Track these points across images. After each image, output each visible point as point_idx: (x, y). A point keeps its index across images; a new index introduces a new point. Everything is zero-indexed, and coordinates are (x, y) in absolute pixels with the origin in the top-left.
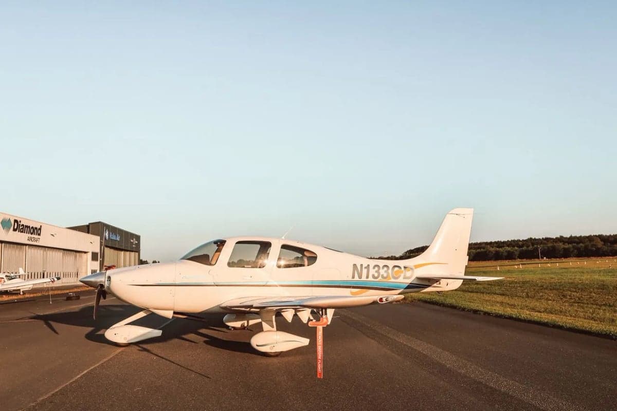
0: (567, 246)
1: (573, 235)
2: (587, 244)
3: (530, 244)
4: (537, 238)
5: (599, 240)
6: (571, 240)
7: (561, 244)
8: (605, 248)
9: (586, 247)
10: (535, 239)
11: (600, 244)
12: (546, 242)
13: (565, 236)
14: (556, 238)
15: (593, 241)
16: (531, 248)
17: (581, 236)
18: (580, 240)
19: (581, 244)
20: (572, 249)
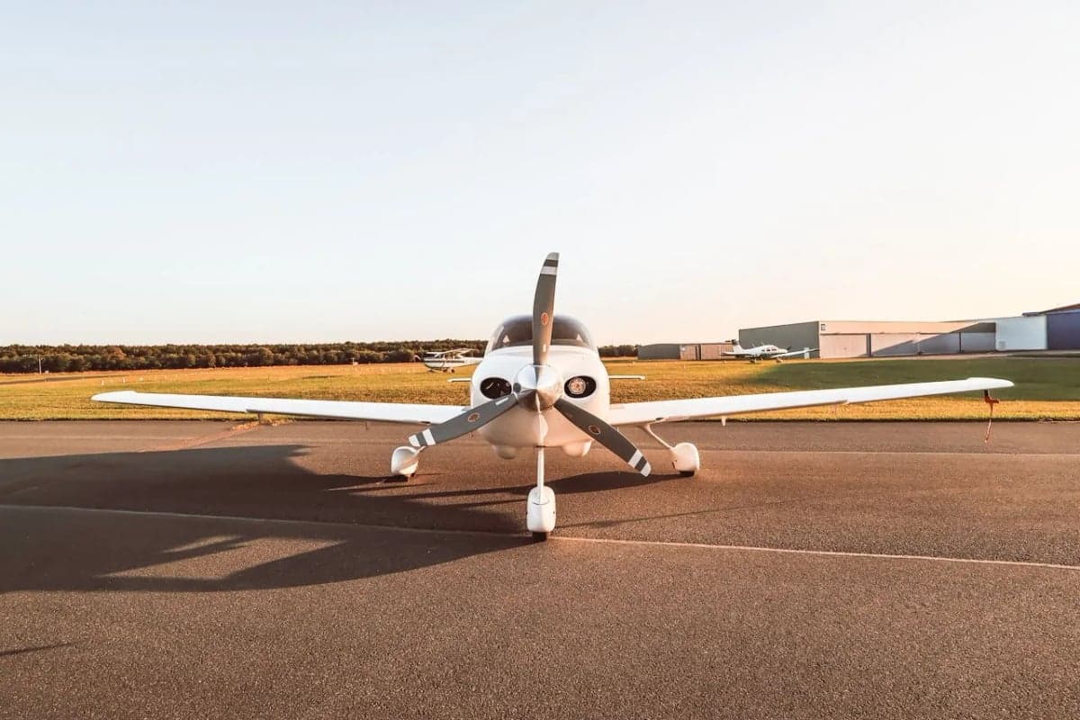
0: (76, 357)
1: (84, 344)
2: (105, 355)
3: (14, 353)
4: (26, 345)
5: (121, 351)
6: (81, 350)
7: (67, 354)
8: (129, 361)
9: (104, 359)
10: (23, 347)
11: (122, 356)
12: (42, 351)
13: (72, 345)
14: (59, 347)
15: (113, 352)
16: (16, 358)
17: (95, 346)
18: (95, 350)
19: (97, 356)
20: (84, 361)
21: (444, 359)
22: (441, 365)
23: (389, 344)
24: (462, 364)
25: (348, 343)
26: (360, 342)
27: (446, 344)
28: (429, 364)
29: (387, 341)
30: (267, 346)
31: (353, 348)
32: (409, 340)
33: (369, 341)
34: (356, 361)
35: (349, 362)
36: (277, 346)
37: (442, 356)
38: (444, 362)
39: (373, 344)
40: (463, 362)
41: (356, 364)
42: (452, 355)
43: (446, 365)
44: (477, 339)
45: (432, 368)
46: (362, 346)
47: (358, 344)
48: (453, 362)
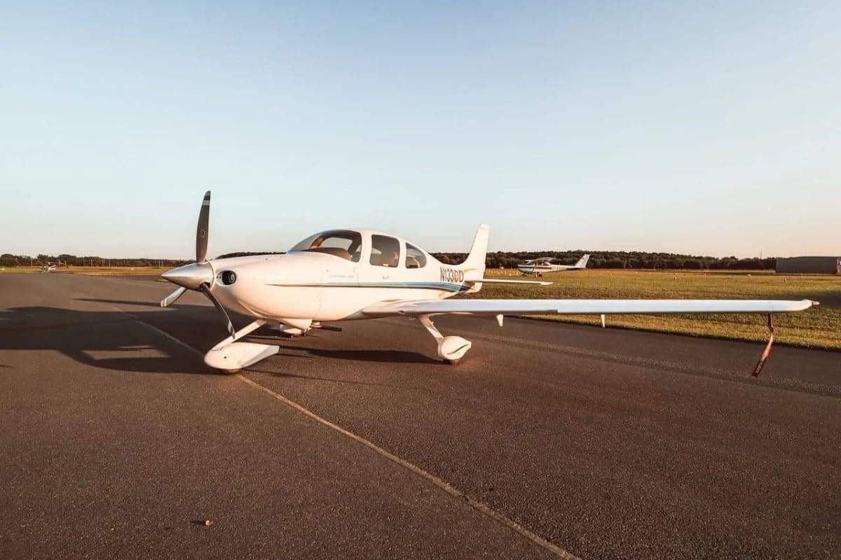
21: (534, 265)
22: (531, 270)
23: (530, 253)
24: (550, 270)
25: (499, 252)
26: (508, 252)
27: (576, 255)
28: (521, 269)
29: (528, 251)
30: (446, 254)
31: (502, 256)
32: (546, 251)
33: (515, 252)
34: (503, 266)
35: (498, 267)
36: (452, 254)
37: (532, 263)
38: (533, 268)
39: (518, 253)
40: (550, 268)
41: (502, 268)
42: (540, 263)
43: (536, 270)
44: (606, 250)
45: (525, 272)
46: (509, 255)
47: (507, 253)
48: (542, 268)
